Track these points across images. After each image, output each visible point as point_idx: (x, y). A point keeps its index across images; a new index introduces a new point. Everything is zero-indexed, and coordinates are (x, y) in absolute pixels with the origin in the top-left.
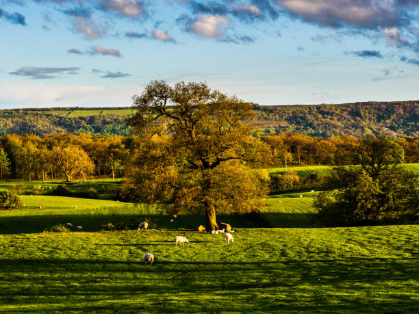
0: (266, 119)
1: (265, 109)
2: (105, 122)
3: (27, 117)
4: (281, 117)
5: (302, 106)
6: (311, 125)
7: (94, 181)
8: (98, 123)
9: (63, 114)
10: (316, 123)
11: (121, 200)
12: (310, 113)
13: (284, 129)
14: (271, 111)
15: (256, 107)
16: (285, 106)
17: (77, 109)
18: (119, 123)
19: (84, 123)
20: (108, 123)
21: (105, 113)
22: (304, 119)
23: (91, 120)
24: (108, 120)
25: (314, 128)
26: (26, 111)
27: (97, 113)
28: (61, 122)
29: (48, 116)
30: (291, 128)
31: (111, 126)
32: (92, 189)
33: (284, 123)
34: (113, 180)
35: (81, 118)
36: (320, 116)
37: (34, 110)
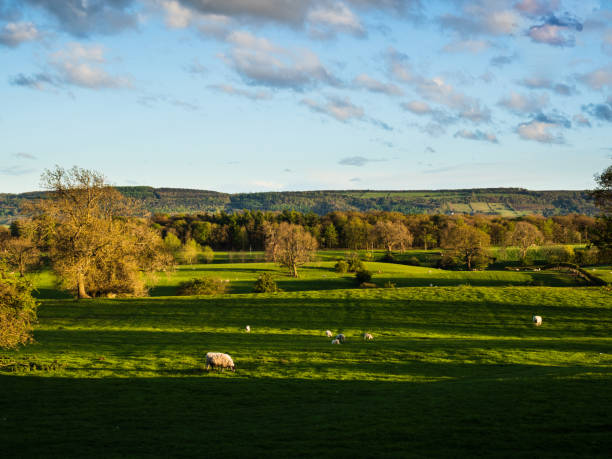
0: (534, 202)
1: (534, 193)
2: (392, 203)
3: (327, 198)
4: (548, 200)
5: (567, 192)
6: (575, 209)
7: (412, 251)
8: (387, 203)
9: (357, 196)
10: (580, 207)
11: (443, 268)
12: (574, 198)
13: (551, 211)
14: (539, 196)
15: (524, 192)
16: (551, 192)
17: (368, 191)
18: (404, 204)
19: (374, 203)
20: (395, 204)
21: (392, 195)
22: (568, 202)
23: (380, 201)
24: (395, 201)
25: (578, 211)
26: (326, 193)
27: (386, 195)
28: (355, 202)
29: (344, 197)
30: (558, 211)
31: (397, 206)
32: (414, 259)
33: (550, 207)
34: (426, 251)
35: (372, 199)
36: (584, 200)
37: (333, 191)
